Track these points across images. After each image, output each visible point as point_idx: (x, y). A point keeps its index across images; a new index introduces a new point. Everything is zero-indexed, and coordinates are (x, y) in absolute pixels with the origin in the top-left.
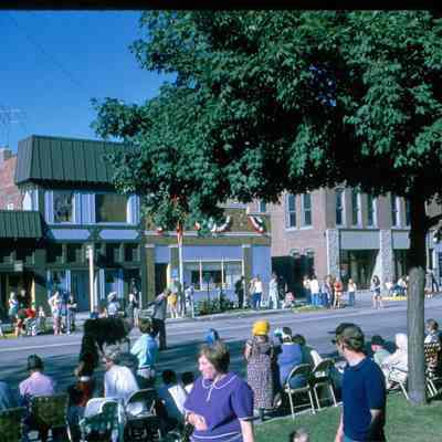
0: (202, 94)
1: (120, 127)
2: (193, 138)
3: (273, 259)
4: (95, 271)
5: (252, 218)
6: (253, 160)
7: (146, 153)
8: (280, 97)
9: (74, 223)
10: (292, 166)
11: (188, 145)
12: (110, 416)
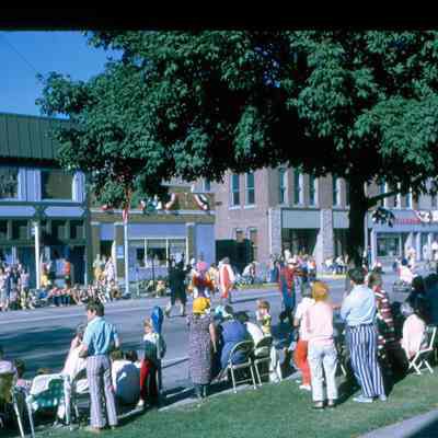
0: (148, 73)
2: (139, 117)
4: (41, 248)
5: (196, 197)
6: (199, 139)
7: (92, 132)
8: (226, 76)
9: (20, 199)
10: (237, 147)
11: (133, 124)
12: (56, 392)
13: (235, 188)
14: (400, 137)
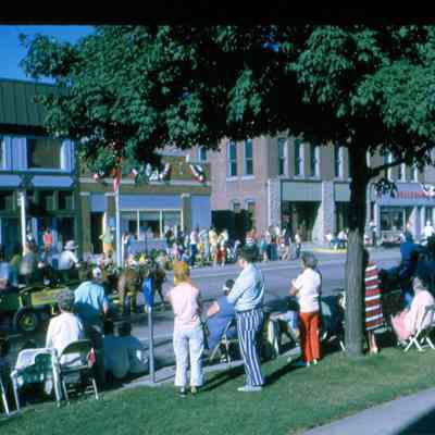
1: (51, 68)
2: (130, 80)
3: (213, 212)
4: (28, 220)
5: (192, 167)
6: (193, 104)
7: (80, 95)
8: (220, 39)
9: (5, 168)
10: (231, 112)
11: (124, 88)
12: (43, 367)
13: (232, 158)
14: (404, 106)
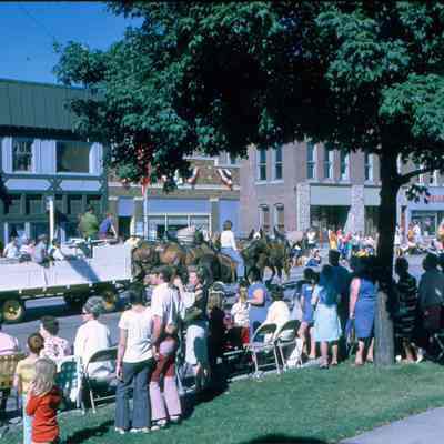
0: (169, 42)
7: (111, 102)
9: (34, 172)
10: (262, 121)
12: (68, 375)
13: (261, 162)
14: (433, 115)
